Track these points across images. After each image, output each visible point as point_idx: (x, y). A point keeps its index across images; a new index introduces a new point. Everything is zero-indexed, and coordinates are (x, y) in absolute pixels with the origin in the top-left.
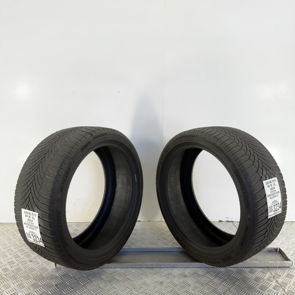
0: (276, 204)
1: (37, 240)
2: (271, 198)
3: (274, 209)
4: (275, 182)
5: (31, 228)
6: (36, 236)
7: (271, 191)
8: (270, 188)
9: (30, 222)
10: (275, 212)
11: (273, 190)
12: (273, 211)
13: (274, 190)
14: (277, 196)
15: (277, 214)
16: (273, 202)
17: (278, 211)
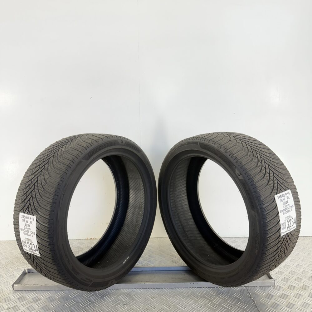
0: (290, 220)
1: (33, 248)
2: (284, 214)
3: (287, 226)
4: (289, 196)
5: (27, 234)
6: (32, 244)
7: (284, 205)
8: (282, 203)
9: (27, 227)
10: (289, 228)
11: (286, 205)
12: (286, 228)
13: (288, 204)
14: (291, 210)
15: (291, 230)
16: (286, 218)
17: (292, 227)
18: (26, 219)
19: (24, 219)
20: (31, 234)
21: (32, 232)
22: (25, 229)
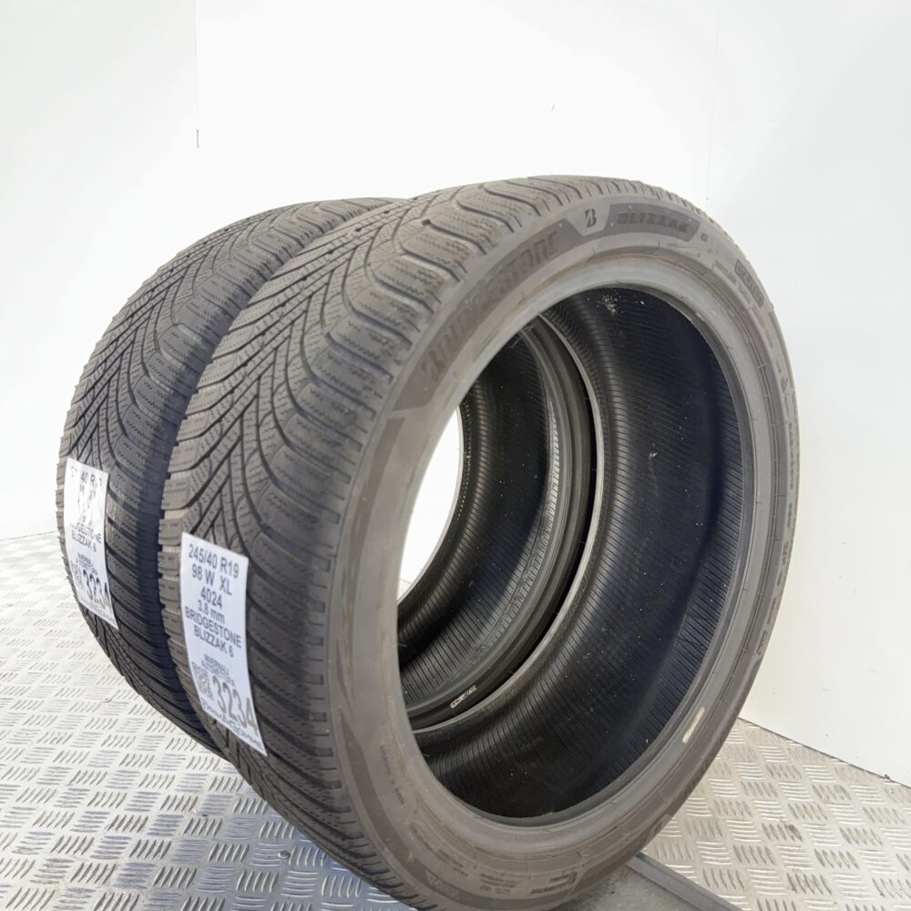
18: (205, 566)
19: (198, 564)
20: (224, 640)
21: (231, 635)
22: (203, 615)
